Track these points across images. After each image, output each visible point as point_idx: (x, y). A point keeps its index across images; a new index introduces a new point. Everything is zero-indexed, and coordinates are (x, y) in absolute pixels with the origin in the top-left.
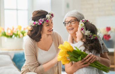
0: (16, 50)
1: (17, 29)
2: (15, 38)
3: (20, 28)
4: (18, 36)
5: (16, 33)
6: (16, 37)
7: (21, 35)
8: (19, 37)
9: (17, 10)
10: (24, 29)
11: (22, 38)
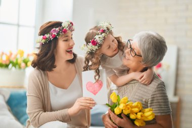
0: (14, 87)
1: (16, 55)
2: (13, 69)
3: (22, 53)
4: (17, 67)
5: (15, 61)
6: (15, 67)
7: (23, 65)
8: (20, 68)
9: (18, 25)
10: (28, 55)
11: (24, 69)
